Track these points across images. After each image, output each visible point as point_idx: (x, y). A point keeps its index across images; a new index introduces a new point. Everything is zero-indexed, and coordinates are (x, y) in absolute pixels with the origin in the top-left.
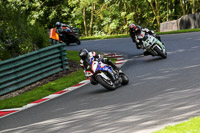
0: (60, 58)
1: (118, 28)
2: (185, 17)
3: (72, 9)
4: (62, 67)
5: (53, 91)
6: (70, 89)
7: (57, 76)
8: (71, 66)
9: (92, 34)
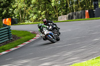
0: (8, 33)
1: (37, 19)
2: (71, 14)
3: (14, 9)
4: (9, 38)
5: (4, 50)
6: (13, 49)
7: (7, 43)
8: (13, 38)
9: (24, 22)
